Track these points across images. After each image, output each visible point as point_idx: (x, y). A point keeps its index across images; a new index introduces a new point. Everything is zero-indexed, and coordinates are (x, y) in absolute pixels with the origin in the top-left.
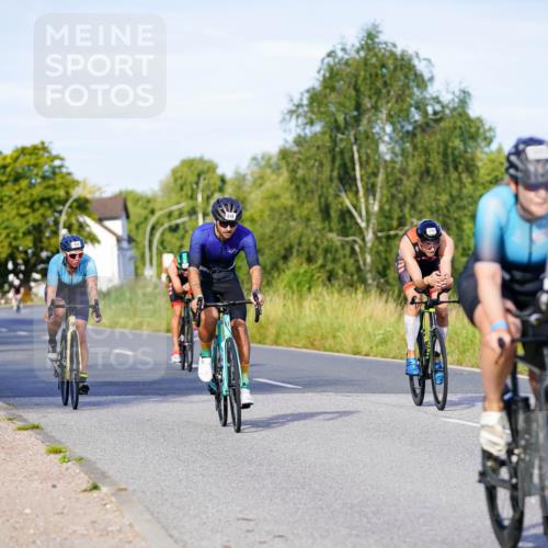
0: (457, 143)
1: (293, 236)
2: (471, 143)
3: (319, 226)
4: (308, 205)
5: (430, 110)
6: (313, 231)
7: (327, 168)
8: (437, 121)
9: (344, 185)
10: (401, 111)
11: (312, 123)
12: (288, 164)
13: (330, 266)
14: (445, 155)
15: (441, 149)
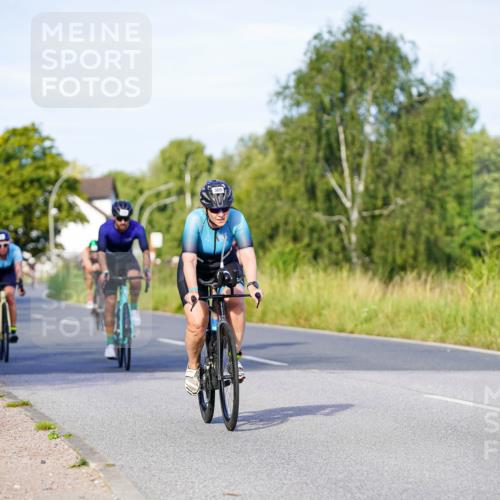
0: (441, 124)
1: (279, 216)
2: (455, 124)
3: (305, 206)
4: (294, 185)
5: (414, 91)
6: (299, 211)
7: (313, 149)
8: (422, 102)
9: (329, 165)
10: (386, 92)
11: (298, 104)
12: (275, 144)
13: (315, 245)
14: (429, 136)
15: (426, 130)
